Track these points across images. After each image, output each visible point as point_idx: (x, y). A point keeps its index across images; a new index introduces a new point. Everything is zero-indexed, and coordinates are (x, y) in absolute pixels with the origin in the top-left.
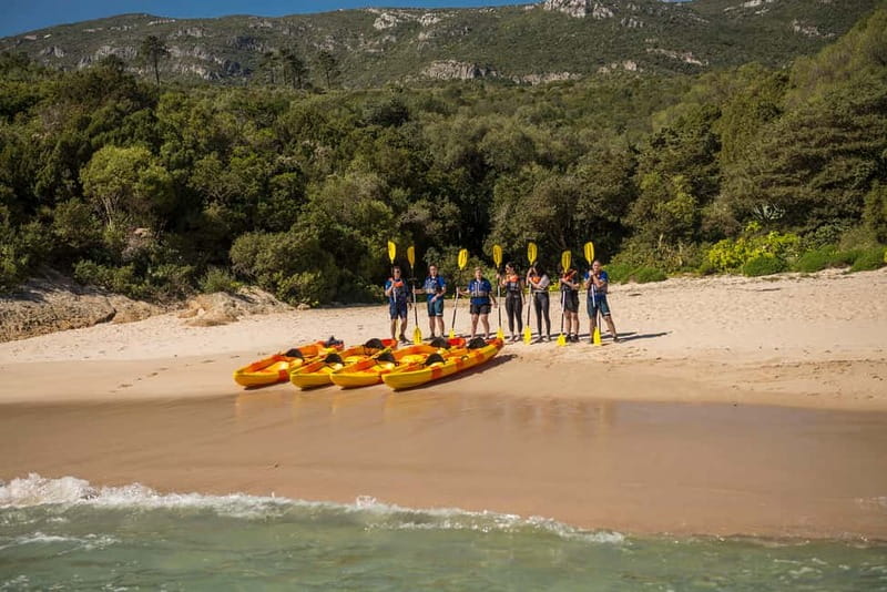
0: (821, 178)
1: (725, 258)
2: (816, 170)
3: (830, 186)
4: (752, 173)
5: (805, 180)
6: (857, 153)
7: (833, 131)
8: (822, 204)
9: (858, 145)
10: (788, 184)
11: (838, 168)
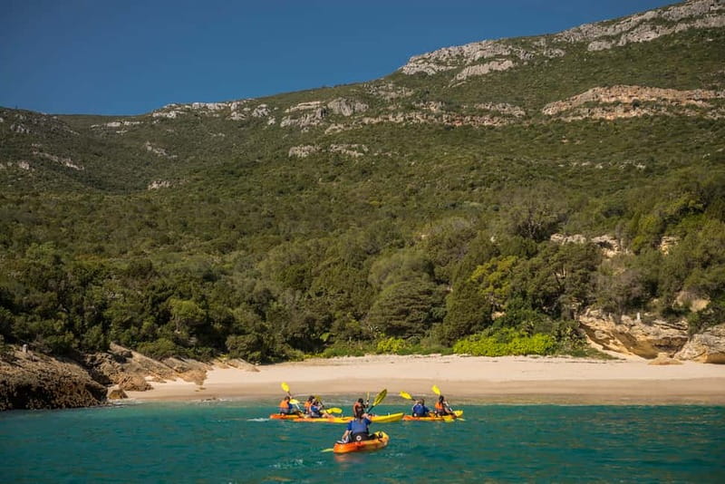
0: (409, 318)
1: (385, 347)
2: (408, 315)
3: (413, 322)
4: (383, 315)
5: (404, 319)
6: (422, 309)
7: (412, 301)
8: (410, 328)
9: (423, 306)
10: (398, 320)
11: (415, 314)
